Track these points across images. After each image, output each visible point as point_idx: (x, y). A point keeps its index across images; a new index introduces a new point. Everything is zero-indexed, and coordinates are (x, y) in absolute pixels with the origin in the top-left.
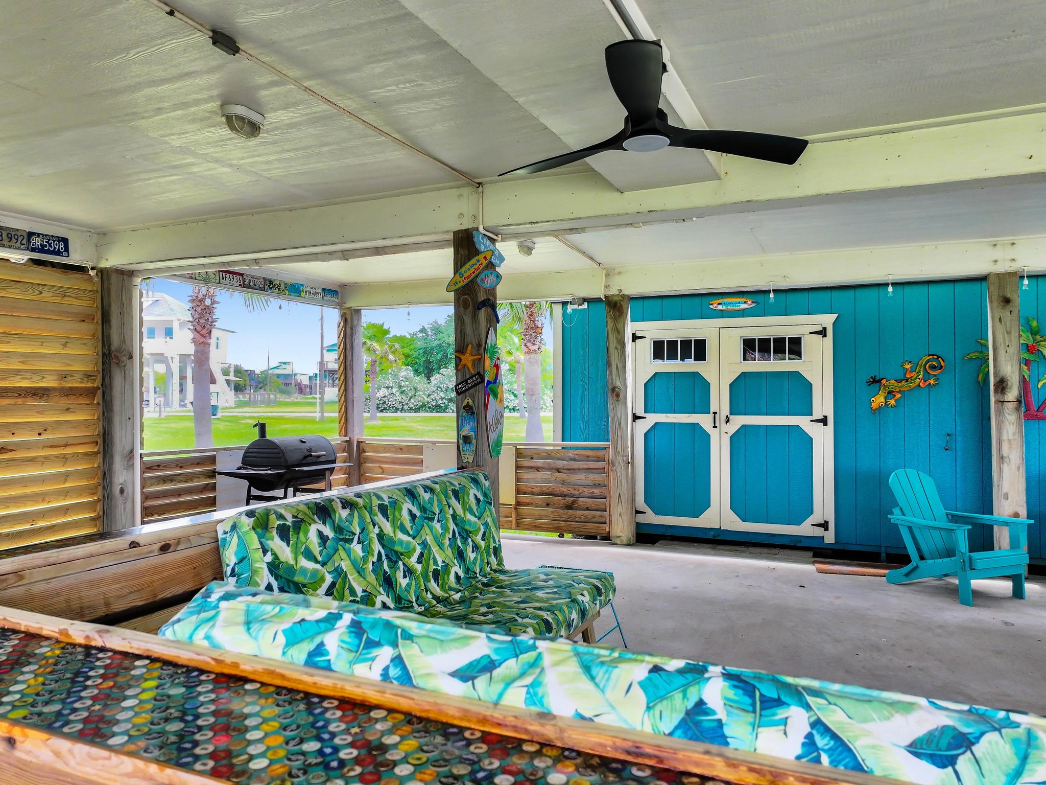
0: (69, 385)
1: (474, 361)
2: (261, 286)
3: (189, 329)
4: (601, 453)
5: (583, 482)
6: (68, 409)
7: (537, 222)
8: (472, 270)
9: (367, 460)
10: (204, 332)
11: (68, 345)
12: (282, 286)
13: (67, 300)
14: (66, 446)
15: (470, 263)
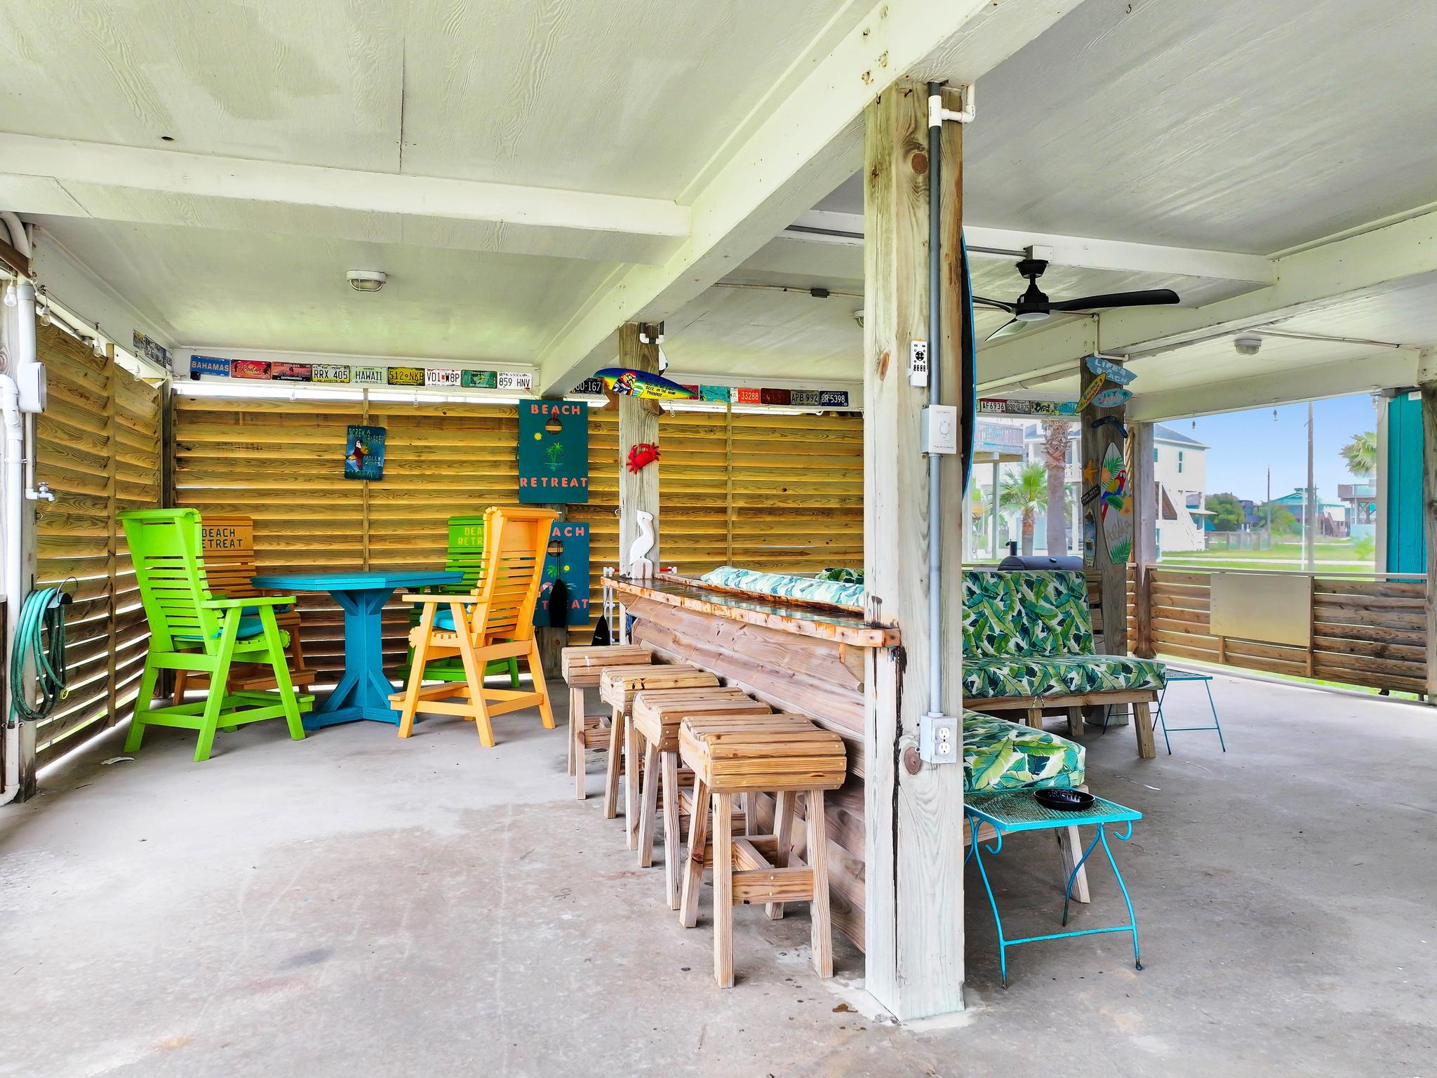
0: (848, 506)
1: (1093, 474)
2: (1027, 409)
3: (1042, 452)
4: (1419, 587)
5: (1398, 624)
6: (846, 525)
7: (1137, 343)
8: (1092, 392)
9: (1157, 590)
10: (1057, 454)
11: (847, 475)
12: (1052, 407)
13: (847, 441)
14: (845, 553)
15: (1091, 386)
